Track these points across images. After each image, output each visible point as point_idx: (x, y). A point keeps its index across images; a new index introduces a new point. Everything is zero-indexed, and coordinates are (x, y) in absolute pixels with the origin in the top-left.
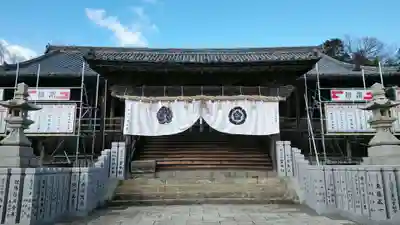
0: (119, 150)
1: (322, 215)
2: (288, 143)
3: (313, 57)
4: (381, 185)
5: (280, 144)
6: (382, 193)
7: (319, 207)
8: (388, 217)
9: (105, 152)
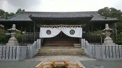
0: (39, 41)
1: (92, 58)
2: (84, 39)
3: (92, 16)
4: (105, 50)
5: (82, 39)
6: (105, 52)
7: (91, 56)
8: (106, 58)
9: (35, 42)
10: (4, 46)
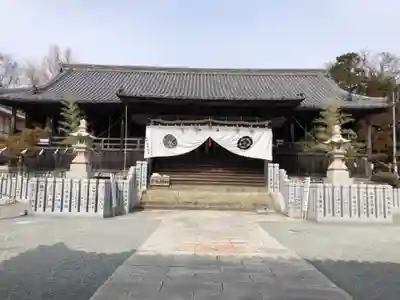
0: (142, 167)
2: (277, 165)
3: (300, 97)
5: (270, 165)
8: (324, 215)
10: (59, 180)
